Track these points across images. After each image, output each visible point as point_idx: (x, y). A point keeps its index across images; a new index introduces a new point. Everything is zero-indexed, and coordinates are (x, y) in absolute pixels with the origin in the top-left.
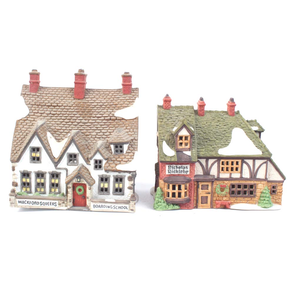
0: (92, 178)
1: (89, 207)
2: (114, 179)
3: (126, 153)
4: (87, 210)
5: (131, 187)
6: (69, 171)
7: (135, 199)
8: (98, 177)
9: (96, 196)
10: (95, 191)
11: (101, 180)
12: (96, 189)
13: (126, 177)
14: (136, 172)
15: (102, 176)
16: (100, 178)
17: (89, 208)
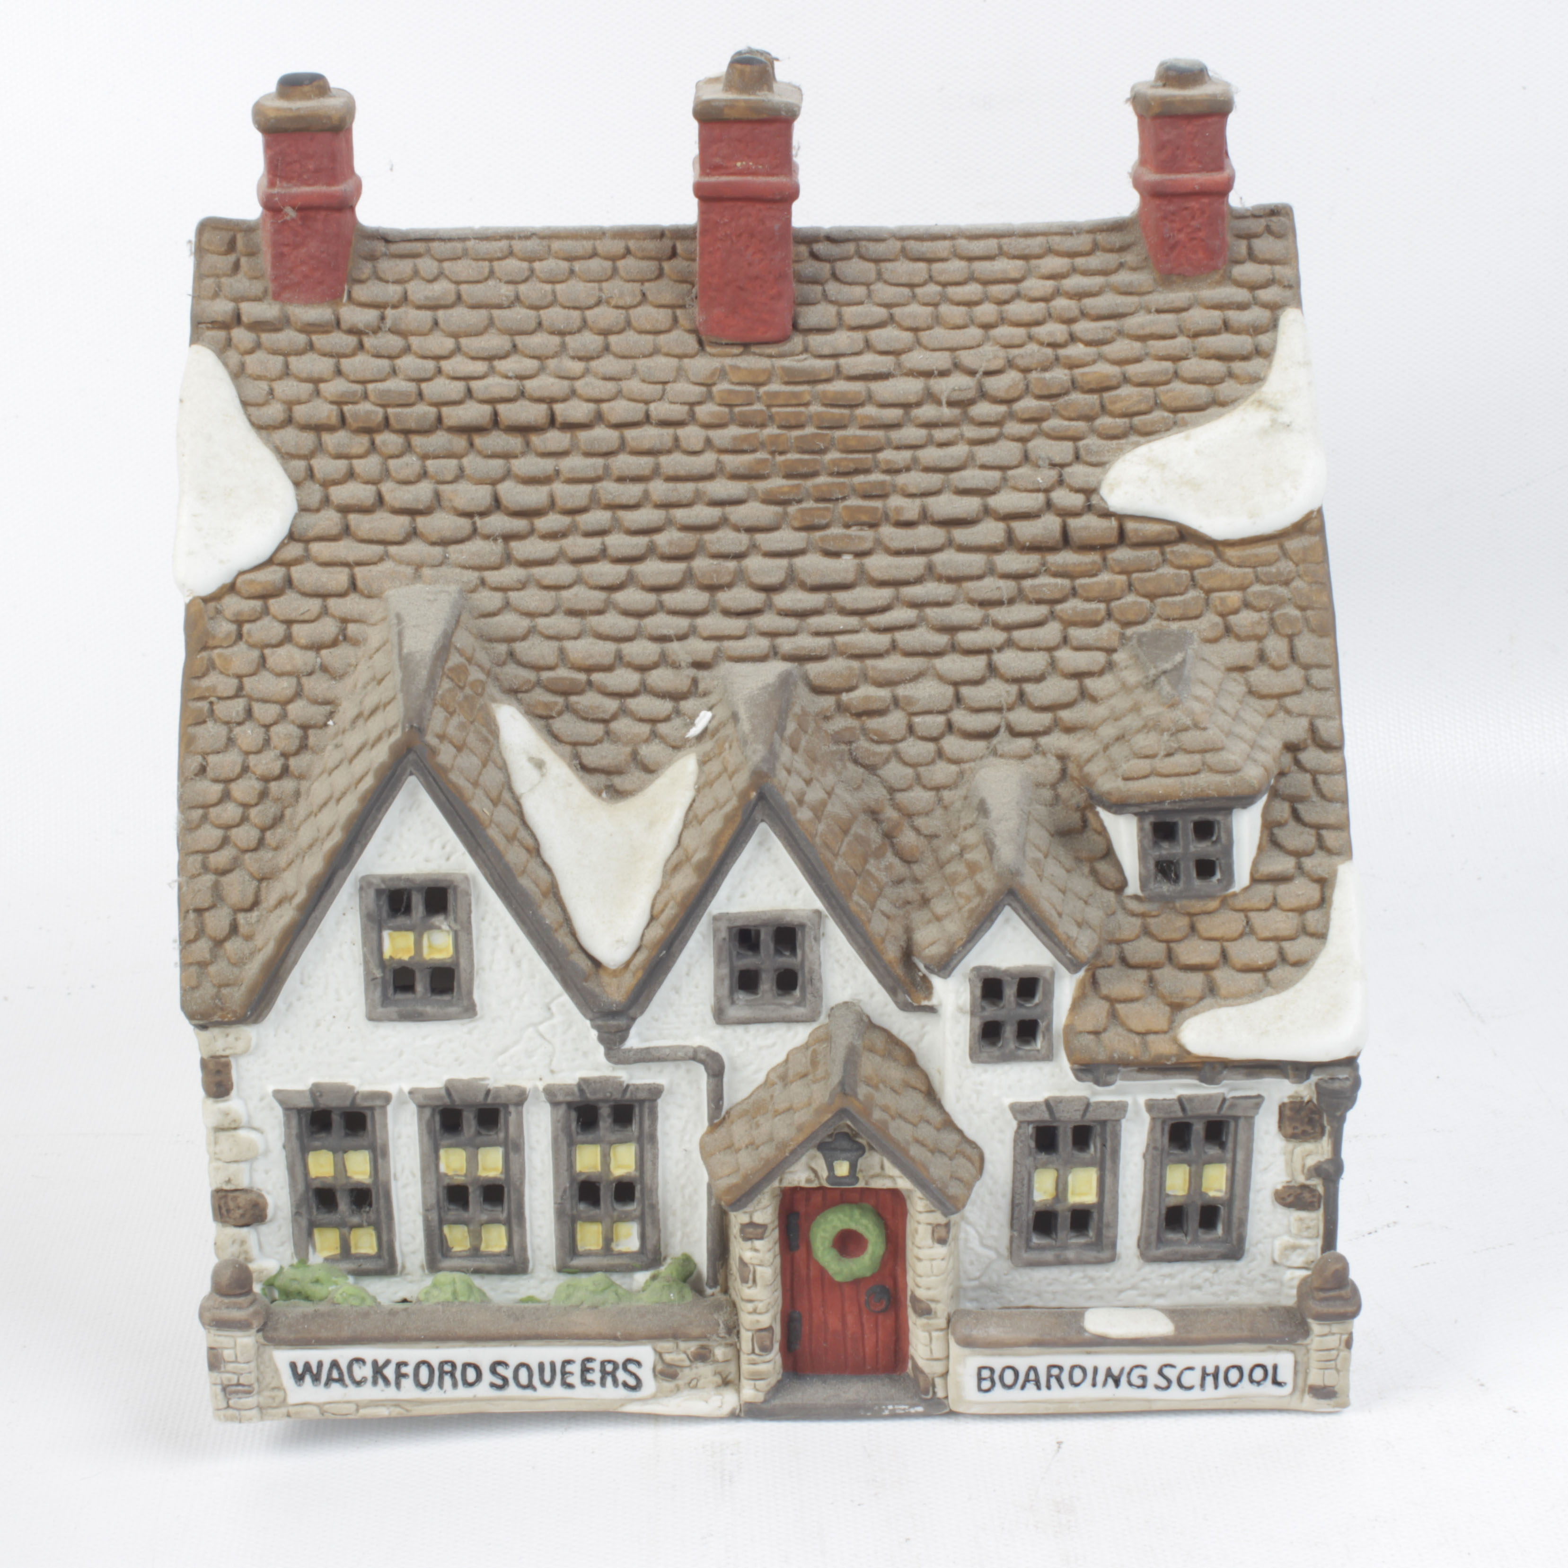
0: (960, 1132)
1: (938, 1382)
2: (1152, 1130)
3: (1255, 880)
4: (920, 1409)
5: (1304, 1187)
6: (735, 1069)
7: (1350, 1309)
8: (1014, 1124)
9: (985, 1280)
10: (981, 1238)
11: (1033, 1144)
12: (989, 1226)
13: (1262, 1110)
14: (1360, 1061)
15: (1046, 1116)
16: (1030, 1129)
17: (940, 1394)
